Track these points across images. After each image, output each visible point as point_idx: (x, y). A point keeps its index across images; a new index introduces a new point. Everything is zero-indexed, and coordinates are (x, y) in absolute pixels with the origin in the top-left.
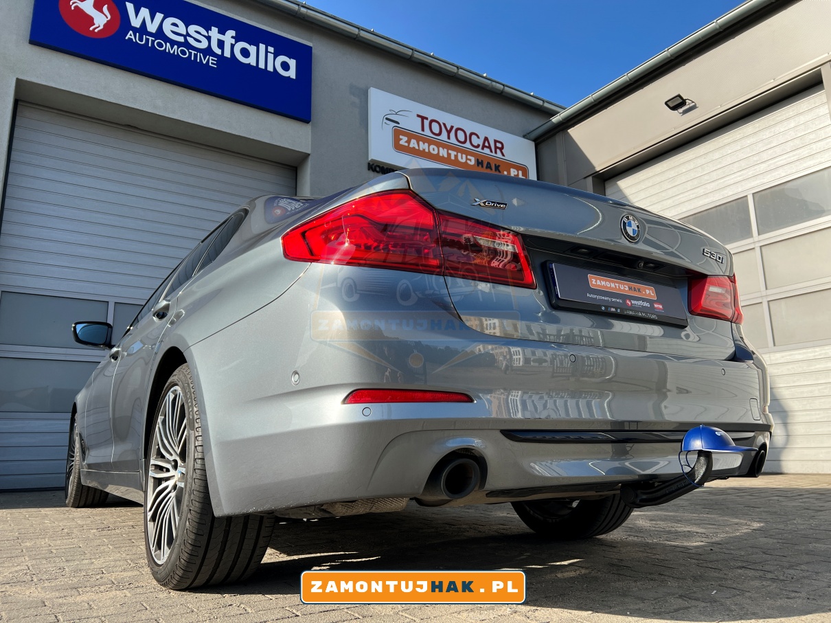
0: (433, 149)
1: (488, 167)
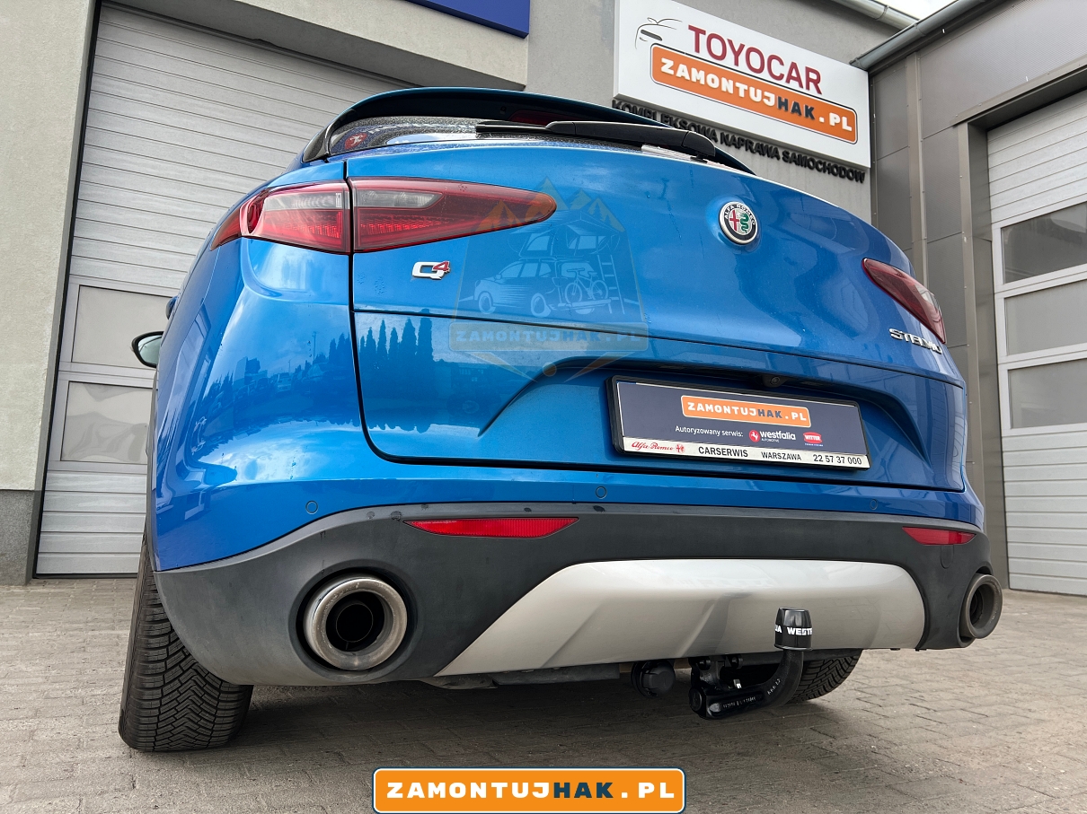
0: (713, 81)
1: (796, 109)
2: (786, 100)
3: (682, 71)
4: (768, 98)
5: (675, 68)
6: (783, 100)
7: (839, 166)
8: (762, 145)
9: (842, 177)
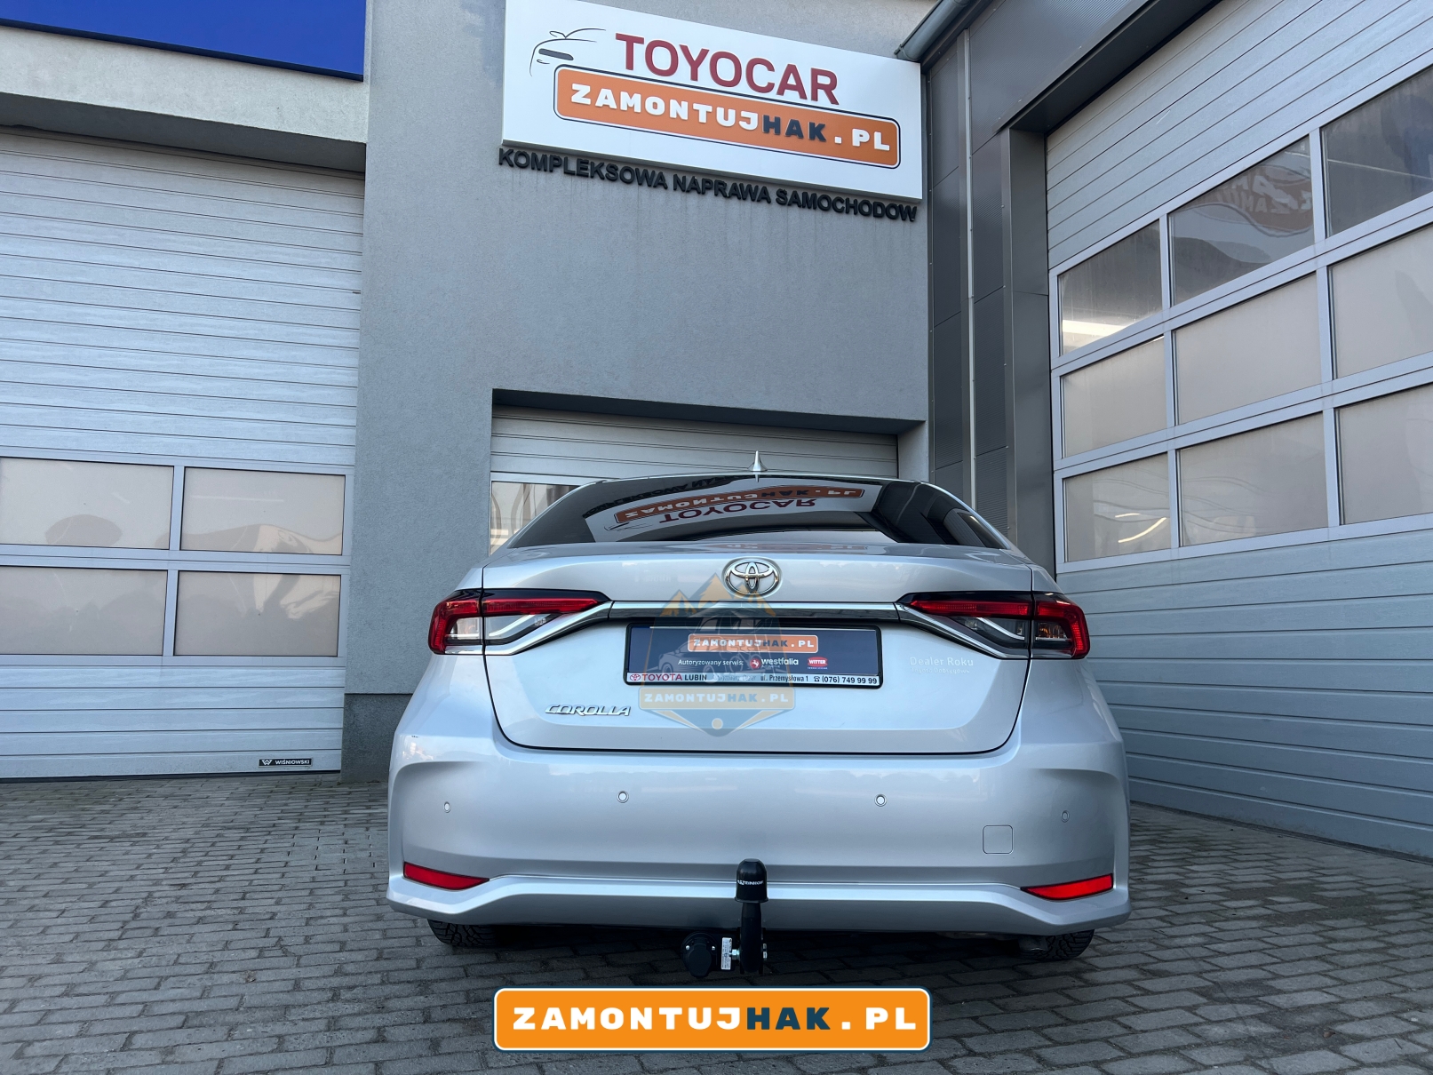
0: (656, 106)
1: (795, 129)
2: (778, 120)
3: (605, 98)
4: (748, 120)
5: (593, 95)
6: (772, 120)
7: (872, 202)
8: (741, 185)
9: (877, 216)
